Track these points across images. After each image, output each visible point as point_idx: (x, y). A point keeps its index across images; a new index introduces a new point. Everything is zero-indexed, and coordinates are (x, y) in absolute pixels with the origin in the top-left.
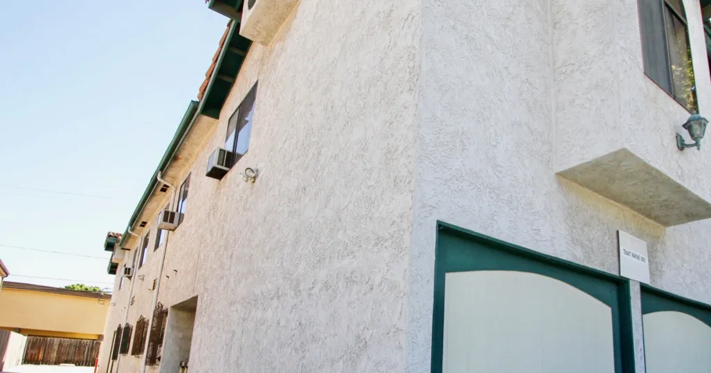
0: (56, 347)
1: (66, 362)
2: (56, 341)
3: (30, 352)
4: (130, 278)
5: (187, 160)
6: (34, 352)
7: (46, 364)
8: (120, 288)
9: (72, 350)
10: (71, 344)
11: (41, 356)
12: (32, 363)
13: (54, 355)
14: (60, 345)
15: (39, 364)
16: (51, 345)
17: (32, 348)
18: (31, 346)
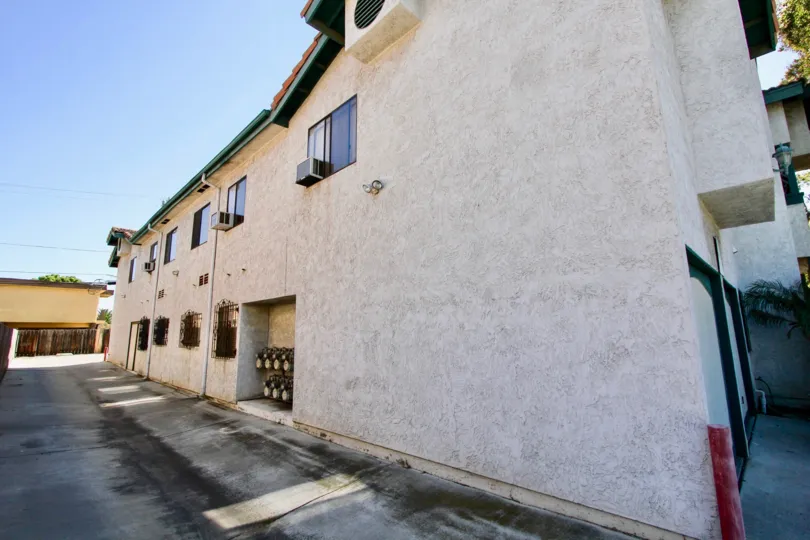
0: (50, 339)
1: (63, 351)
2: (50, 332)
3: (21, 345)
4: (150, 272)
5: (238, 163)
6: (26, 345)
7: (41, 355)
8: (130, 280)
9: (68, 339)
10: (66, 334)
11: (35, 348)
12: (25, 355)
13: (49, 346)
14: (54, 335)
15: (33, 355)
16: (45, 336)
17: (24, 341)
18: (22, 339)
